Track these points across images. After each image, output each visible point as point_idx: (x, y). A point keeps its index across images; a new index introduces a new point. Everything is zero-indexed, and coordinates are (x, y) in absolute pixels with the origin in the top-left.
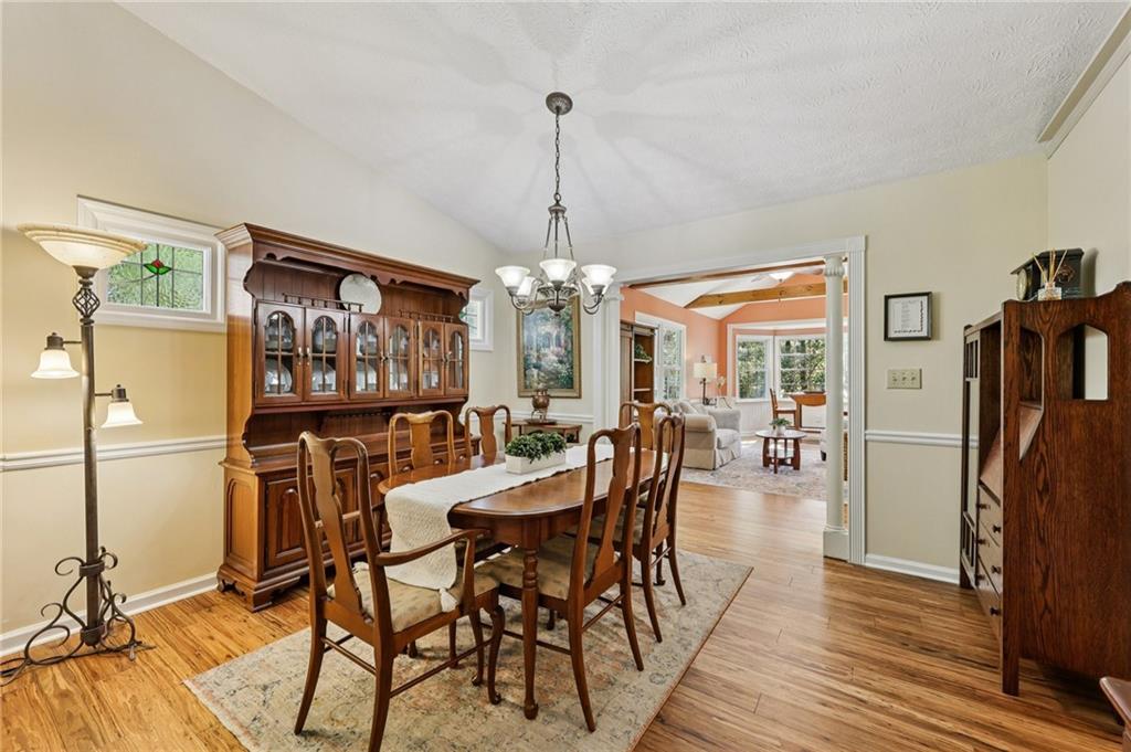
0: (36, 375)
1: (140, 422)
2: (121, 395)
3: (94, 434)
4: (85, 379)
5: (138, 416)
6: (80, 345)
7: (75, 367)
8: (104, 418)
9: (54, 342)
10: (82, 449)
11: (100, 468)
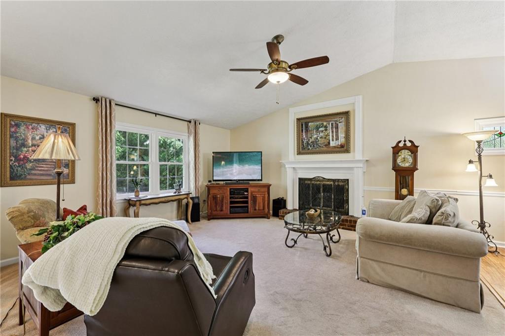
0: (467, 171)
1: (497, 185)
2: (491, 176)
3: (482, 187)
4: (479, 172)
5: (497, 184)
6: (478, 163)
7: (477, 169)
8: (485, 183)
9: (471, 162)
10: (479, 192)
11: (484, 199)
